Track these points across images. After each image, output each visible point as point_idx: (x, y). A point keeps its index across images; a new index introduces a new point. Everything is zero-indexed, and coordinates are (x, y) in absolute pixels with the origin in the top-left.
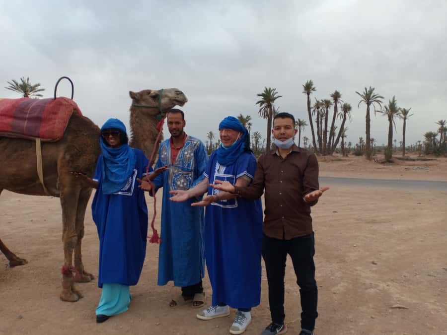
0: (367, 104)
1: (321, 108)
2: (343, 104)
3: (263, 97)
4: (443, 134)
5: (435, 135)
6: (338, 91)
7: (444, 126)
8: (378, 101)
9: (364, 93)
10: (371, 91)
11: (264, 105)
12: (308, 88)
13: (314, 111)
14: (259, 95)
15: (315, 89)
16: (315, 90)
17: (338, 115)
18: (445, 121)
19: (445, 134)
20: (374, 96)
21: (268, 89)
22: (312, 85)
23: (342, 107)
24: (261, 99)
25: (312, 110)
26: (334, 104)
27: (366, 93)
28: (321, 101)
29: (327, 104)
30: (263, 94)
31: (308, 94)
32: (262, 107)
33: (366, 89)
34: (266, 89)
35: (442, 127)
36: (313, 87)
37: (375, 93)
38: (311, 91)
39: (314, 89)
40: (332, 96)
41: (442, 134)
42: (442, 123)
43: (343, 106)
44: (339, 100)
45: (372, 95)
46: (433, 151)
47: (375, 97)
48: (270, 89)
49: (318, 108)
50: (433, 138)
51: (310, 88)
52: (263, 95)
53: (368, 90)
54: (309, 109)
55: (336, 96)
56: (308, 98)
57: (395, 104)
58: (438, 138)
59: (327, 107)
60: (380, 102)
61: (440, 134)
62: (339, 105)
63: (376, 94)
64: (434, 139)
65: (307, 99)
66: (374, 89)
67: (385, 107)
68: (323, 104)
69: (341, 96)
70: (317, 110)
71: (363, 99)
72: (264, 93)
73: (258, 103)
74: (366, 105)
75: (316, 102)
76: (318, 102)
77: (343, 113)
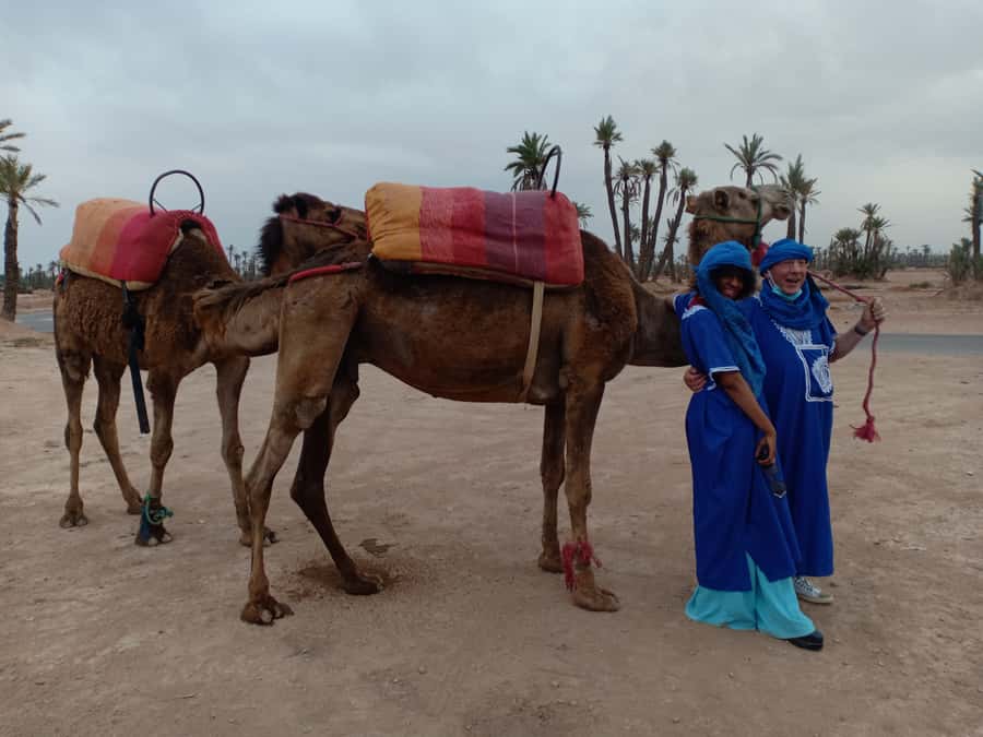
0: (748, 171)
1: (633, 179)
2: (679, 170)
3: (519, 155)
4: (872, 233)
5: (856, 235)
6: (668, 141)
7: (875, 216)
8: (768, 166)
9: (741, 147)
10: (756, 143)
11: (522, 174)
12: (606, 134)
13: (618, 184)
14: (512, 150)
15: (621, 136)
16: (620, 139)
17: (669, 194)
18: (875, 206)
19: (876, 233)
20: (761, 154)
21: (531, 136)
22: (614, 127)
23: (676, 177)
24: (516, 157)
25: (614, 183)
26: (661, 170)
27: (744, 146)
28: (632, 164)
29: (648, 169)
30: (520, 147)
31: (606, 147)
32: (518, 177)
33: (745, 139)
34: (527, 136)
35: (870, 218)
36: (615, 131)
37: (763, 147)
38: (613, 142)
39: (617, 137)
40: (657, 152)
41: (869, 235)
42: (870, 210)
43: (678, 175)
44: (671, 161)
45: (757, 153)
46: (852, 268)
47: (763, 156)
48: (535, 135)
49: (626, 179)
50: (850, 242)
51: (611, 134)
52: (519, 150)
53: (750, 140)
54: (608, 180)
55: (665, 152)
56: (607, 156)
57: (801, 172)
58: (862, 240)
59: (648, 177)
60: (773, 166)
61: (865, 233)
62: (670, 174)
63: (764, 150)
64: (854, 243)
65: (604, 158)
66: (761, 139)
67: (782, 178)
68: (638, 171)
69: (676, 153)
70: (623, 182)
71: (739, 161)
72: (523, 144)
73: (510, 166)
74: (746, 175)
75: (621, 165)
76: (626, 165)
77: (679, 188)
